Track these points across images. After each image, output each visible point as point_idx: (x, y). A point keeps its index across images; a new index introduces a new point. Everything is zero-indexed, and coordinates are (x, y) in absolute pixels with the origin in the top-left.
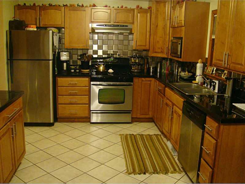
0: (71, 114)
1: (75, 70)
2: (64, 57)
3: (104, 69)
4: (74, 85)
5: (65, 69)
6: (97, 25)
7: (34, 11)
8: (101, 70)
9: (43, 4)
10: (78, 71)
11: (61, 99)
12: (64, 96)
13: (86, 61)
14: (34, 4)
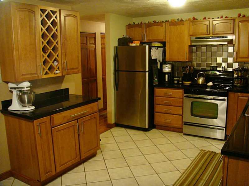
0: (166, 123)
1: (178, 81)
2: (167, 69)
3: (203, 82)
4: (170, 96)
5: (167, 80)
6: (196, 38)
7: (141, 28)
8: (200, 83)
9: (148, 22)
10: (180, 82)
11: (158, 108)
12: (160, 106)
13: (188, 73)
14: (141, 23)
